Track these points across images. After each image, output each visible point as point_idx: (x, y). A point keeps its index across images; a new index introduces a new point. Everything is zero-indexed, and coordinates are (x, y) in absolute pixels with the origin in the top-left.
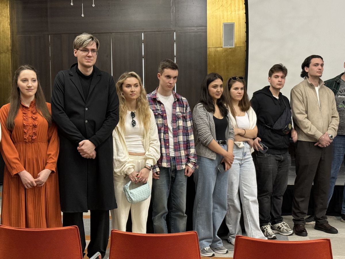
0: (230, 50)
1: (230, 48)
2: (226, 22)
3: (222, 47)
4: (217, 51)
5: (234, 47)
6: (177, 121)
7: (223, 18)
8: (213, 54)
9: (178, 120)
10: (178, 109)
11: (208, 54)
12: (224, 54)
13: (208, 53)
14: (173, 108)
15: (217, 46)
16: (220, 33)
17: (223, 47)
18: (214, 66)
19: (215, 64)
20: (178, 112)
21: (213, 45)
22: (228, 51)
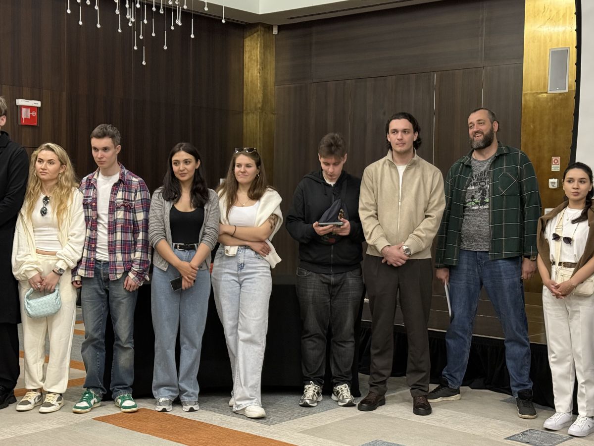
0: (560, 97)
1: (560, 94)
2: (555, 47)
3: (547, 93)
4: (538, 100)
5: (567, 91)
6: (114, 211)
7: (550, 41)
8: (531, 104)
9: (117, 211)
10: (120, 195)
11: (523, 106)
12: (550, 104)
13: (523, 103)
14: (112, 193)
15: (539, 91)
16: (545, 67)
17: (549, 92)
18: (532, 126)
19: (534, 122)
20: (119, 199)
21: (531, 90)
22: (557, 99)
